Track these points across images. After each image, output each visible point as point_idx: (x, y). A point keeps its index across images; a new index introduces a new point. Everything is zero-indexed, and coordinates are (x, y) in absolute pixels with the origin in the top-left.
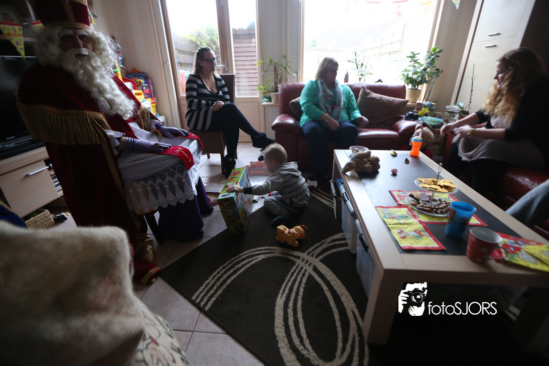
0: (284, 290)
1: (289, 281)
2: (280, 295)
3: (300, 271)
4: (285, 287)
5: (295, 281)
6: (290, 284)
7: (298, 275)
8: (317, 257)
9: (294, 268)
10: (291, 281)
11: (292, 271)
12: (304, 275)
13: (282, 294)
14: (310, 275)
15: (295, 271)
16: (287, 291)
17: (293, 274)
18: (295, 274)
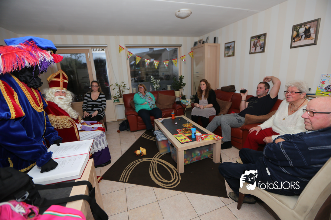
0: (151, 169)
1: (151, 167)
2: (150, 171)
3: (153, 163)
4: (151, 168)
5: (153, 166)
6: (152, 167)
7: (153, 164)
8: (158, 158)
9: (151, 163)
10: (152, 166)
11: (151, 164)
12: (155, 164)
13: (150, 170)
14: (157, 163)
15: (152, 163)
16: (152, 169)
17: (151, 165)
18: (152, 164)
